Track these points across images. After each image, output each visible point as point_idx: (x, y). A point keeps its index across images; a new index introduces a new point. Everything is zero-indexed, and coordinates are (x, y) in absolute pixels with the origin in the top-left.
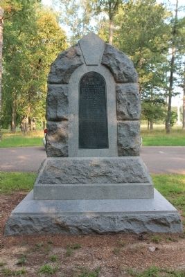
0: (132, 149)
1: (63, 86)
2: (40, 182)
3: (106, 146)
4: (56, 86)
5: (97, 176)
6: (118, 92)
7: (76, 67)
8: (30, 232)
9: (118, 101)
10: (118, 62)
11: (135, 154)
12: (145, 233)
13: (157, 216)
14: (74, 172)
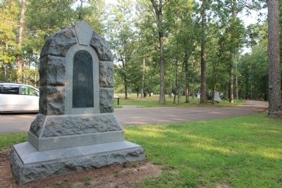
0: (109, 108)
1: (62, 58)
2: (44, 135)
3: (92, 105)
4: (56, 57)
5: (87, 127)
6: (101, 66)
7: (72, 45)
8: (44, 177)
9: (101, 74)
10: (102, 46)
11: (112, 111)
12: (125, 163)
13: (131, 151)
14: (71, 126)
